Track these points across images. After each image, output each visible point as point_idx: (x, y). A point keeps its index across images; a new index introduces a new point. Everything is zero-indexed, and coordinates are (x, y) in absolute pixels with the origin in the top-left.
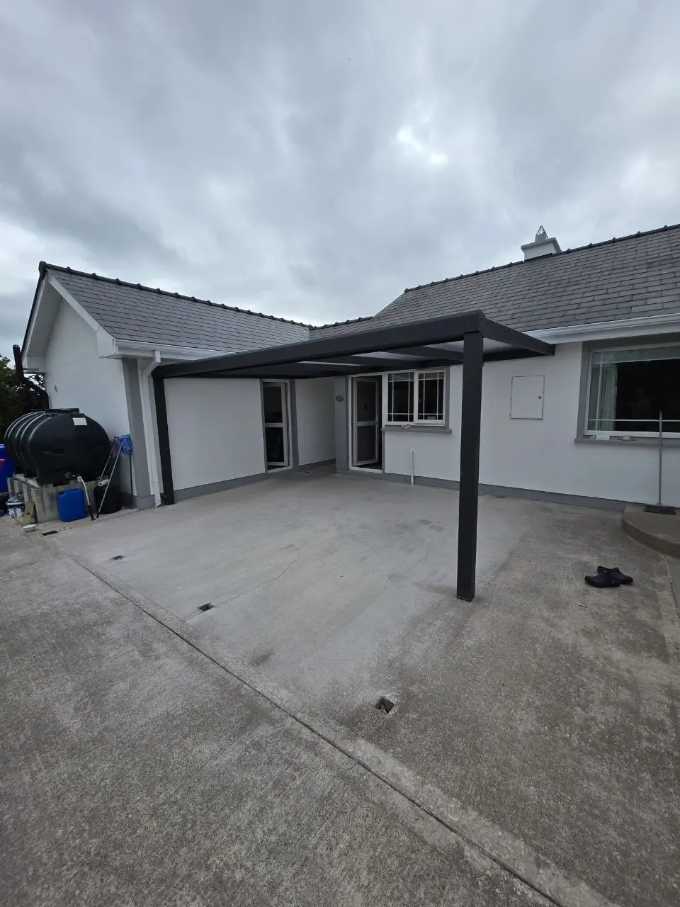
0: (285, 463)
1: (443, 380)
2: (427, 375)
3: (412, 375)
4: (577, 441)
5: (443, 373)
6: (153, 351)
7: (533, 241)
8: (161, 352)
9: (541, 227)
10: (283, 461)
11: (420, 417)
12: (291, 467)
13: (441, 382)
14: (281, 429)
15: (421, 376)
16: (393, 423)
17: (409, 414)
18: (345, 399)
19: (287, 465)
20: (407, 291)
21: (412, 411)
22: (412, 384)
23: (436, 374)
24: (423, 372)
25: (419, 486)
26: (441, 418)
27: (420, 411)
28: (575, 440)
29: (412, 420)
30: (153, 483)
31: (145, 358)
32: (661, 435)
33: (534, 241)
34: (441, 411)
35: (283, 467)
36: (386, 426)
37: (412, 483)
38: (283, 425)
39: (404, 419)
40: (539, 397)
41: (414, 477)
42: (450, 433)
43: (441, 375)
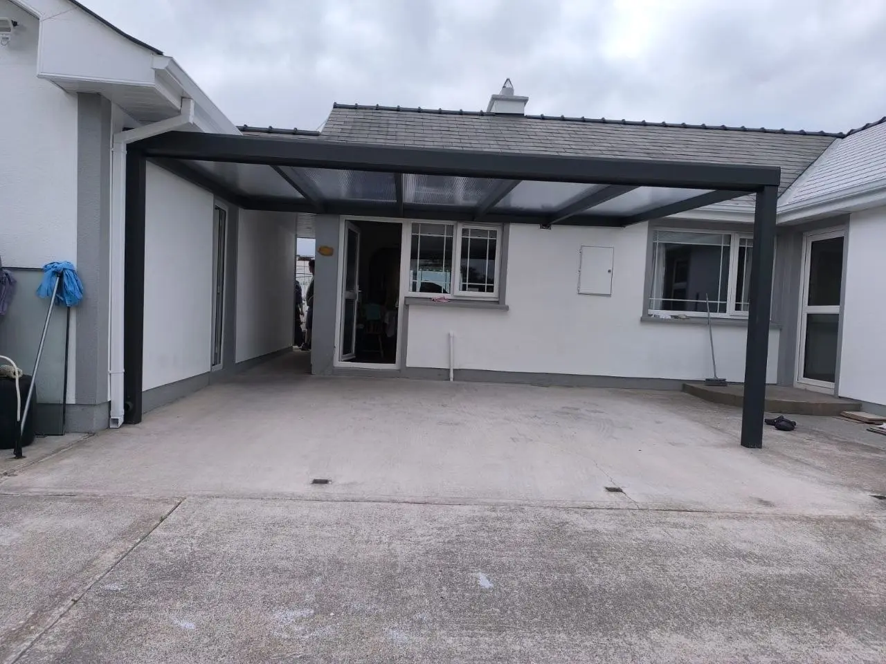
1: (495, 241)
2: (473, 231)
3: (451, 230)
4: (643, 320)
5: (497, 232)
6: (182, 100)
9: (508, 80)
11: (462, 288)
12: (222, 366)
13: (493, 243)
15: (464, 231)
16: (418, 294)
18: (335, 252)
20: (336, 106)
22: (450, 241)
23: (486, 231)
24: (470, 227)
26: (491, 289)
27: (462, 279)
28: (641, 318)
32: (709, 315)
36: (406, 298)
37: (452, 380)
40: (609, 271)
41: (454, 370)
42: (507, 308)
43: (494, 233)
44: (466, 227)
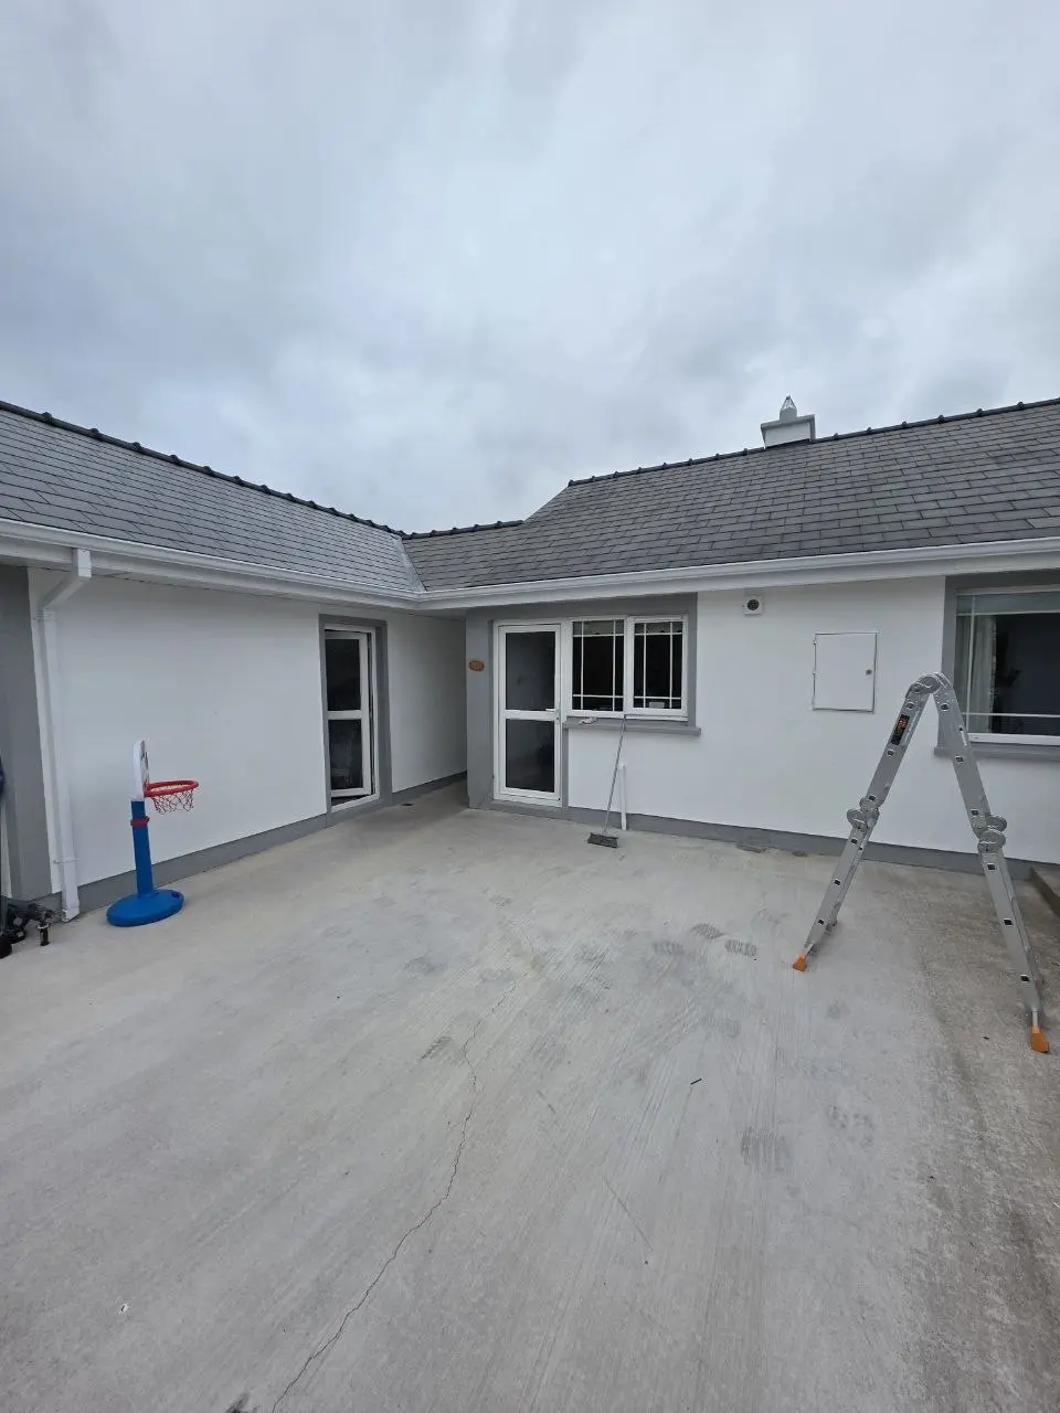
0: (366, 789)
1: (681, 636)
2: (650, 626)
3: (621, 625)
4: (938, 752)
5: (680, 624)
6: (72, 551)
7: (776, 418)
8: (94, 555)
9: (788, 398)
10: (359, 784)
11: (638, 703)
12: (376, 796)
13: (678, 639)
14: (358, 723)
15: (638, 627)
16: (584, 713)
17: (614, 697)
18: (486, 664)
19: (368, 790)
20: (571, 484)
21: (620, 691)
22: (620, 641)
23: (667, 624)
24: (643, 620)
25: (639, 834)
26: (677, 705)
27: (638, 691)
28: (933, 750)
29: (619, 707)
30: (60, 864)
31: (48, 568)
33: (778, 419)
34: (677, 692)
35: (359, 797)
36: (568, 717)
37: (624, 828)
38: (362, 714)
39: (606, 705)
40: (869, 672)
41: (627, 815)
42: (697, 733)
43: (678, 626)
44: (639, 620)
